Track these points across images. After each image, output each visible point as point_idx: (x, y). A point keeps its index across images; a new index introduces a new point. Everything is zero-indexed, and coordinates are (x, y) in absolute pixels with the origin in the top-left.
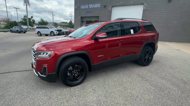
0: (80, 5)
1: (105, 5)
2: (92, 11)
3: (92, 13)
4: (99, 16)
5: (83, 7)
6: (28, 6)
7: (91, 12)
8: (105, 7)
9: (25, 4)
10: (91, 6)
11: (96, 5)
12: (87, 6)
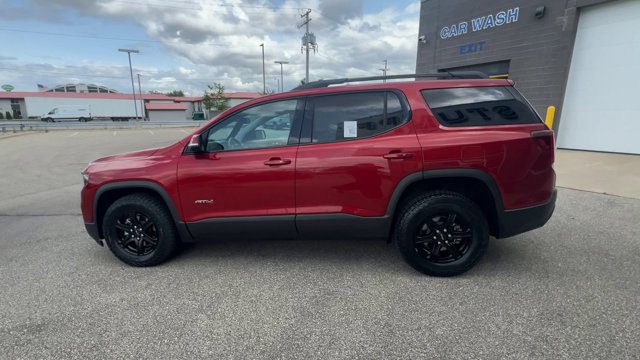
0: (440, 28)
1: (541, 9)
2: (481, 43)
3: (481, 49)
4: (508, 61)
5: (447, 33)
6: (311, 52)
7: (479, 47)
8: (540, 16)
9: (305, 47)
10: (478, 24)
11: (502, 15)
12: (463, 25)
